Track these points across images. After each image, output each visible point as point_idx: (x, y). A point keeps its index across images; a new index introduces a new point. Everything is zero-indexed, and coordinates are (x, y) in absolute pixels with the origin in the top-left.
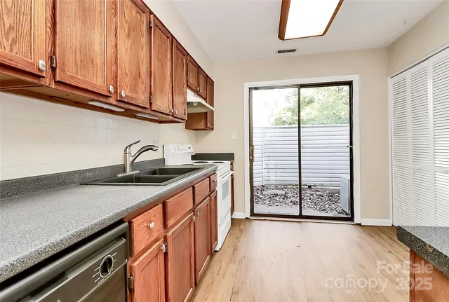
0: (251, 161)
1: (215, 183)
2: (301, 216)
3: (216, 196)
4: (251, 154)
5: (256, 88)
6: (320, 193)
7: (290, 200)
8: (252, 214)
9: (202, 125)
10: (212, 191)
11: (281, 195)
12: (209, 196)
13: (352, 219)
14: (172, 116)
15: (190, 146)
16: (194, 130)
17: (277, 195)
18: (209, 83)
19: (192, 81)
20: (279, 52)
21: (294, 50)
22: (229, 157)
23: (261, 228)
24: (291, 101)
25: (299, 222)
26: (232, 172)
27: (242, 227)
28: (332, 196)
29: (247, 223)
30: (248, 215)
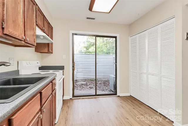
0: (73, 70)
1: (55, 84)
2: (96, 95)
3: (56, 92)
4: (73, 67)
5: (76, 34)
6: (100, 82)
7: (89, 87)
8: (73, 96)
9: (46, 50)
10: (53, 90)
11: (84, 84)
12: (52, 94)
13: (116, 94)
14: (25, 41)
15: (38, 62)
16: (41, 53)
17: (83, 84)
18: (50, 28)
19: (40, 23)
20: (88, 18)
21: (94, 19)
22: (62, 68)
23: (79, 104)
24: (86, 44)
25: (95, 98)
26: (64, 77)
27: (69, 104)
28: (105, 83)
29: (71, 101)
30: (71, 97)
